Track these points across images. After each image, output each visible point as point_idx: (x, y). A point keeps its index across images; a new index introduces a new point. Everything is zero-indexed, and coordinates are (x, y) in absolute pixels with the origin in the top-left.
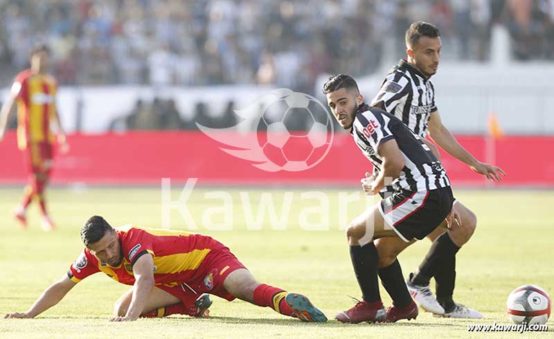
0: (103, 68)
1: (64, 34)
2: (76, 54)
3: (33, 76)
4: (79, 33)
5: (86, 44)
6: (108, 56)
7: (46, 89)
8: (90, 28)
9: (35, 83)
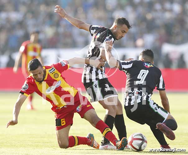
0: (69, 40)
1: (51, 26)
2: (57, 34)
3: (30, 43)
4: (58, 25)
5: (61, 30)
6: (70, 35)
7: (35, 50)
8: (63, 23)
9: (30, 47)
